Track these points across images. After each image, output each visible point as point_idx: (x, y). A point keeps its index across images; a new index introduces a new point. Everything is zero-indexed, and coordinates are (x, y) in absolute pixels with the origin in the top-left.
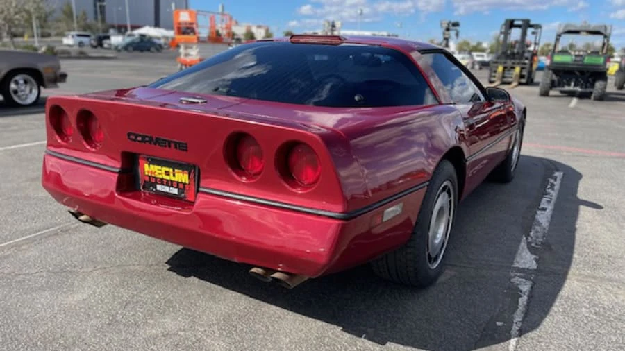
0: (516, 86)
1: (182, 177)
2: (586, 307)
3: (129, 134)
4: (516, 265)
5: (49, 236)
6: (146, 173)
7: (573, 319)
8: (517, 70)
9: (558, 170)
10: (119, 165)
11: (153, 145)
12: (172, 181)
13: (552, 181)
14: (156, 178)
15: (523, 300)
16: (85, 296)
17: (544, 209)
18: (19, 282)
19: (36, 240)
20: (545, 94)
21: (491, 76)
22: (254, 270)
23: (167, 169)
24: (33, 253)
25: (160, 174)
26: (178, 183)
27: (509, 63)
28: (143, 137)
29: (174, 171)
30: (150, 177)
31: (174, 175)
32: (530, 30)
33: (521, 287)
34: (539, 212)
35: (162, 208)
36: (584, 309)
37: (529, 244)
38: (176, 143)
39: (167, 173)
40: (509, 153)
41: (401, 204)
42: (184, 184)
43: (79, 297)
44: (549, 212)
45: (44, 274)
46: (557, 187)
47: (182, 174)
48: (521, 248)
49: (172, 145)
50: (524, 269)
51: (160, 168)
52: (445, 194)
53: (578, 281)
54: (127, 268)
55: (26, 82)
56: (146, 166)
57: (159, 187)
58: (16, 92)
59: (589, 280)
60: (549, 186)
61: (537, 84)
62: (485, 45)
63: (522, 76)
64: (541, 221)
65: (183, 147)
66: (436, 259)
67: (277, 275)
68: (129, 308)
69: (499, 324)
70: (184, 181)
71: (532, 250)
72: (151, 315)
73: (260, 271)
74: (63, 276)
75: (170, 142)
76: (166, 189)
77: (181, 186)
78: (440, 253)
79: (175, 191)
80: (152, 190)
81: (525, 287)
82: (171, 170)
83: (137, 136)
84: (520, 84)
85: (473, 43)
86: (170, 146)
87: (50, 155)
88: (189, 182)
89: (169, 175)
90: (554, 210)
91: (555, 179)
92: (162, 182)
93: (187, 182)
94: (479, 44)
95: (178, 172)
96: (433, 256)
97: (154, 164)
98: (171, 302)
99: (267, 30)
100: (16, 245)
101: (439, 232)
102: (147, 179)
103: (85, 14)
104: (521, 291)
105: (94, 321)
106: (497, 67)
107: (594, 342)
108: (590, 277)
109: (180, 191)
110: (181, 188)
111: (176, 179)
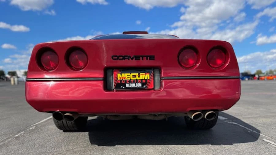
3: (113, 56)
6: (119, 79)
11: (130, 60)
14: (126, 80)
23: (134, 74)
25: (128, 78)
26: (142, 80)
29: (139, 74)
30: (121, 81)
31: (139, 77)
38: (147, 57)
39: (134, 76)
42: (147, 80)
47: (145, 75)
51: (129, 74)
56: (119, 75)
57: (127, 85)
65: (152, 58)
70: (146, 78)
75: (143, 57)
76: (133, 85)
79: (140, 85)
80: (123, 88)
82: (137, 74)
83: (119, 57)
86: (142, 59)
88: (150, 79)
89: (135, 77)
92: (130, 82)
93: (149, 78)
95: (142, 74)
102: (119, 82)
109: (143, 85)
110: (144, 82)
111: (141, 78)
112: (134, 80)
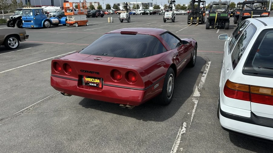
0: (198, 25)
1: (97, 81)
2: (213, 106)
3: (81, 70)
4: (194, 95)
5: (48, 99)
7: (209, 110)
8: (198, 18)
9: (209, 61)
10: (78, 79)
11: (89, 73)
12: (94, 82)
13: (207, 65)
14: (89, 82)
15: (195, 106)
16: (68, 117)
17: (204, 76)
18: (46, 115)
19: (44, 102)
20: (208, 28)
21: (188, 21)
22: (121, 105)
23: (93, 79)
24: (45, 106)
26: (96, 83)
27: (195, 16)
28: (86, 71)
30: (87, 81)
31: (95, 81)
32: (201, 3)
33: (195, 102)
34: (202, 77)
35: (91, 90)
36: (212, 107)
37: (198, 88)
38: (96, 72)
39: (93, 80)
40: (192, 58)
41: (159, 83)
42: (98, 83)
43: (65, 118)
44: (205, 77)
45: (52, 112)
46: (209, 67)
48: (196, 90)
49: (95, 73)
50: (196, 97)
51: (90, 79)
52: (171, 77)
53: (212, 99)
54: (77, 108)
55: (13, 40)
56: (86, 78)
57: (90, 84)
58: (10, 44)
59: (215, 98)
60: (206, 67)
61: (205, 23)
62: (186, 6)
63: (200, 21)
64: (202, 80)
65: (98, 73)
66: (170, 96)
67: (127, 106)
68: (82, 119)
69: (188, 113)
71: (199, 90)
72: (89, 121)
73: (122, 105)
74: (58, 112)
75: (94, 72)
76: (93, 85)
77: (97, 83)
78: (171, 94)
79: (96, 85)
80: (88, 85)
81: (196, 102)
82: (94, 79)
83: (83, 71)
84: (199, 24)
85: (182, 5)
86: (94, 73)
87: (53, 76)
88: (100, 82)
90: (207, 76)
91: (208, 64)
92: (91, 82)
93: (99, 82)
94: (184, 5)
96: (169, 95)
97: (88, 78)
98: (94, 116)
99: (99, 4)
100: (38, 103)
101: (170, 89)
103: (22, 2)
104: (195, 104)
105: (73, 124)
106: (190, 18)
107: (214, 116)
108: (215, 97)
109: (97, 85)
110: (97, 84)
111: (95, 82)
112: (93, 82)
